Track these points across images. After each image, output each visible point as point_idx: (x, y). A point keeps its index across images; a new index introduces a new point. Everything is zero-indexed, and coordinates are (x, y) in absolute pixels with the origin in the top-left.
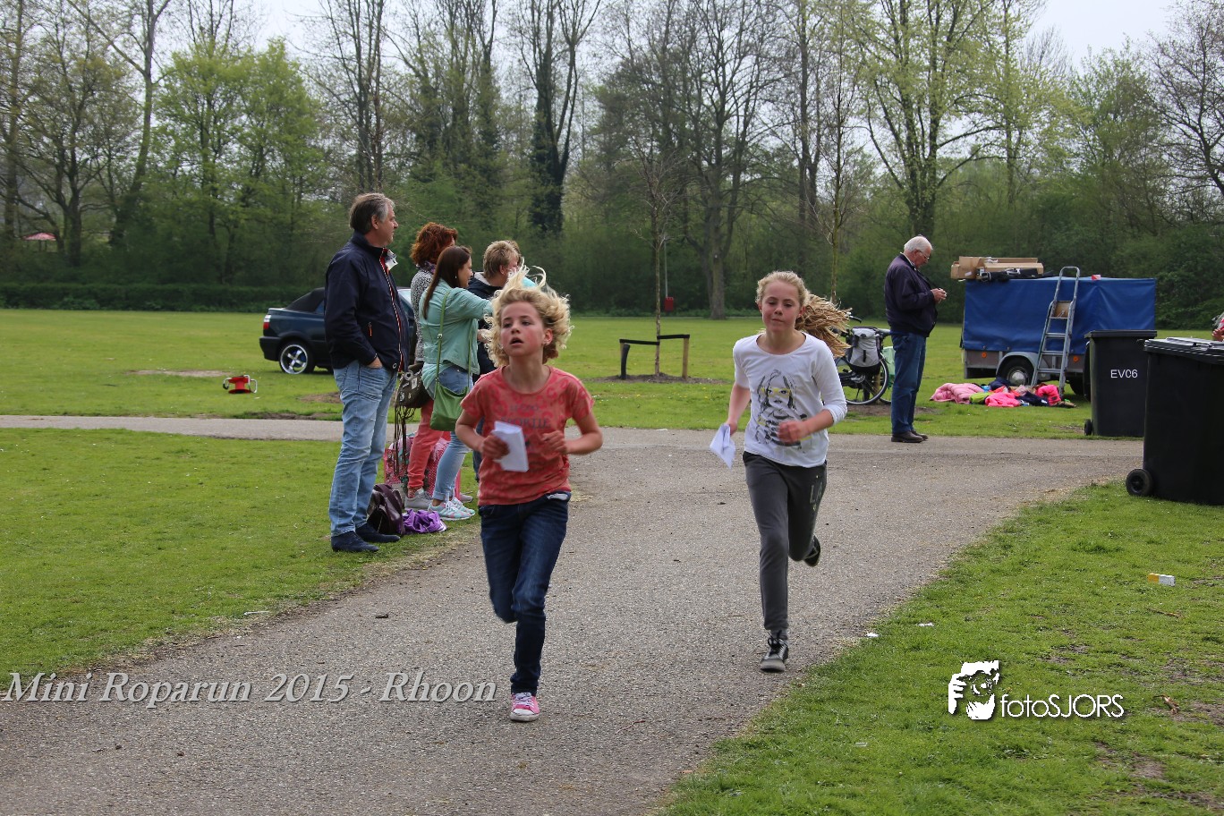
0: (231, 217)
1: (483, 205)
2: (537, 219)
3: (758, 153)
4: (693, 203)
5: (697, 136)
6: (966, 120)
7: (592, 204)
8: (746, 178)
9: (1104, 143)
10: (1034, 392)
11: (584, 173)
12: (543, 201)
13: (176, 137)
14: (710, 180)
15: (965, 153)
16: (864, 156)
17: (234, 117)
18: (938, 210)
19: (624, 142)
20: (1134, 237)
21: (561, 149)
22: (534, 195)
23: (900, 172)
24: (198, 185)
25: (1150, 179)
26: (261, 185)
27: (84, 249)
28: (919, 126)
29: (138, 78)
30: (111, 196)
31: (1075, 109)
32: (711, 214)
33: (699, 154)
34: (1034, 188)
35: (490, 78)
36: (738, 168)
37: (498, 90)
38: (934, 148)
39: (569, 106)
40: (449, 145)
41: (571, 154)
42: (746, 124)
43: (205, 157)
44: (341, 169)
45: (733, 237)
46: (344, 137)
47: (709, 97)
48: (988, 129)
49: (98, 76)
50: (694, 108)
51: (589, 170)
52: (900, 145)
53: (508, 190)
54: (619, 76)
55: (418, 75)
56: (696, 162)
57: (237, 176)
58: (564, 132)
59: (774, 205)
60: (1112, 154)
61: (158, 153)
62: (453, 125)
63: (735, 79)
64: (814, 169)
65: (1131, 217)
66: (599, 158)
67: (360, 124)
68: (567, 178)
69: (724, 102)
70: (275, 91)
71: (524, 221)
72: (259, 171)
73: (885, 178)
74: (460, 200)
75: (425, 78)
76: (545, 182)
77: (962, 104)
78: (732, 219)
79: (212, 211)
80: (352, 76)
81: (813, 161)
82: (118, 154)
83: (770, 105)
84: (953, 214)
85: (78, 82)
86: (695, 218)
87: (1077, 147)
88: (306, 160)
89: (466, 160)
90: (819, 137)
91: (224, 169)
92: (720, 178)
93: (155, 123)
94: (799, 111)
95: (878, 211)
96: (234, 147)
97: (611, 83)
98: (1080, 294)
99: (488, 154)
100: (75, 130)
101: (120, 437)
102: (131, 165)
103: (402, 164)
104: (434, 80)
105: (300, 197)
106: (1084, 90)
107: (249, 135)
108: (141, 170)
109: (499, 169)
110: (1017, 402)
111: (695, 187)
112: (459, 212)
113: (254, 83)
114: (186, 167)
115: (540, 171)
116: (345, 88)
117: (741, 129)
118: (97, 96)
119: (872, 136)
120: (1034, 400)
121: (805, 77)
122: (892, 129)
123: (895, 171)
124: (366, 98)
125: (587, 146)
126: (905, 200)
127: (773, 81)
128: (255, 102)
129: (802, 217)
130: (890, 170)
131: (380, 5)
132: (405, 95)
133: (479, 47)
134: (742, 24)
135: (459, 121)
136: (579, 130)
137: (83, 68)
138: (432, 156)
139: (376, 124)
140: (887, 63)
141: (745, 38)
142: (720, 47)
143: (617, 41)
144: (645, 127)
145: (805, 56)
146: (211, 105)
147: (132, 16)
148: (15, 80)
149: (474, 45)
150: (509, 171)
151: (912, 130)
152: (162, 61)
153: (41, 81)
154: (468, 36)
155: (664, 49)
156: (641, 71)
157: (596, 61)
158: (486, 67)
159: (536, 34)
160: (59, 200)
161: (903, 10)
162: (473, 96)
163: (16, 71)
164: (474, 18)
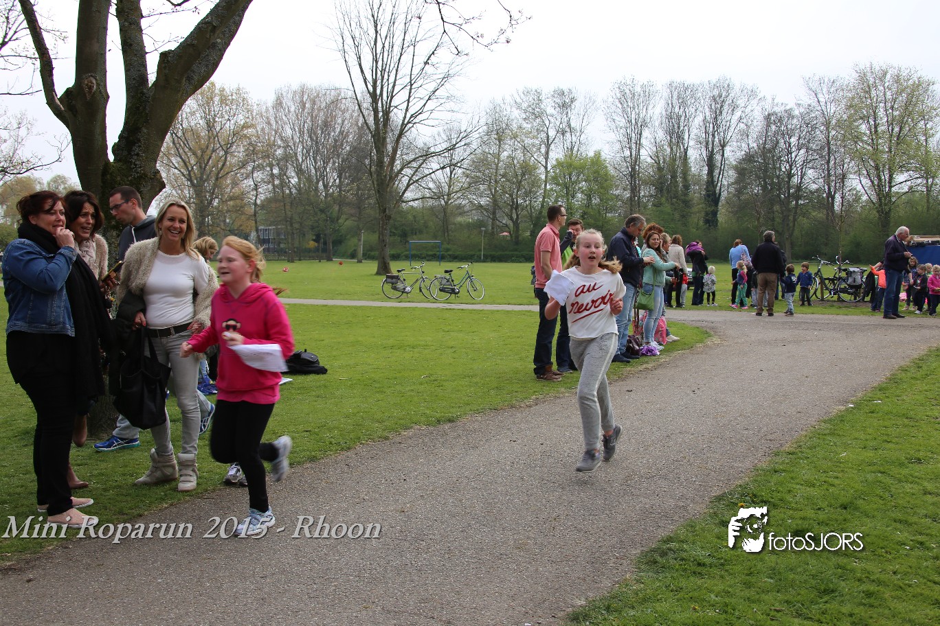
1: (683, 216)
2: (707, 221)
3: (807, 191)
4: (776, 213)
5: (779, 184)
6: (906, 174)
7: (731, 215)
8: (801, 202)
11: (728, 201)
12: (710, 214)
13: (556, 192)
14: (785, 204)
15: (907, 189)
16: (857, 192)
17: (580, 183)
19: (745, 188)
21: (717, 191)
22: (705, 212)
23: (874, 198)
26: (590, 210)
27: (520, 238)
28: (883, 178)
29: (543, 169)
30: (531, 216)
32: (785, 218)
33: (780, 192)
34: (939, 205)
35: (687, 162)
36: (798, 198)
37: (691, 167)
38: (890, 187)
39: (722, 173)
40: (668, 192)
41: (722, 194)
42: (801, 179)
43: (568, 200)
44: (623, 202)
46: (625, 190)
47: (785, 167)
48: (917, 178)
49: (527, 169)
50: (778, 173)
51: (730, 201)
52: (874, 186)
53: (695, 209)
54: (743, 160)
55: (656, 163)
56: (779, 196)
57: (581, 207)
58: (719, 185)
59: (814, 214)
61: (549, 199)
62: (671, 183)
63: (797, 159)
64: (833, 198)
66: (734, 195)
67: (631, 183)
68: (720, 204)
69: (791, 169)
70: (596, 172)
71: (701, 223)
72: (589, 205)
73: (866, 201)
75: (659, 164)
76: (710, 206)
77: (904, 168)
78: (795, 220)
80: (628, 164)
81: (833, 194)
82: (534, 200)
83: (813, 170)
85: (519, 173)
86: (778, 220)
88: (609, 200)
89: (676, 197)
90: (836, 183)
91: (575, 205)
92: (789, 202)
93: (548, 187)
94: (826, 173)
95: (864, 216)
96: (579, 195)
97: (740, 163)
99: (686, 195)
100: (518, 191)
101: (529, 314)
102: (539, 204)
103: (648, 200)
104: (663, 164)
107: (586, 190)
108: (542, 206)
109: (690, 200)
111: (778, 207)
113: (588, 169)
115: (708, 201)
116: (625, 170)
117: (799, 181)
118: (526, 177)
119: (861, 183)
121: (829, 159)
122: (870, 179)
123: (871, 197)
124: (633, 174)
125: (730, 190)
126: (876, 210)
127: (813, 160)
128: (587, 177)
129: (827, 219)
130: (870, 198)
131: (641, 134)
132: (650, 170)
133: (682, 150)
134: (800, 135)
135: (673, 181)
136: (726, 183)
137: (522, 167)
138: (662, 196)
139: (639, 184)
140: (867, 150)
141: (801, 141)
142: (790, 146)
143: (743, 145)
144: (755, 181)
145: (829, 149)
146: (570, 179)
147: (541, 145)
148: (496, 173)
149: (680, 149)
150: (695, 201)
151: (880, 179)
152: (552, 162)
153: (506, 173)
154: (677, 146)
155: (764, 148)
156: (754, 158)
157: (733, 154)
158: (685, 158)
159: (707, 143)
160: (511, 219)
161: (876, 127)
162: (679, 170)
163: (497, 169)
164: (680, 137)
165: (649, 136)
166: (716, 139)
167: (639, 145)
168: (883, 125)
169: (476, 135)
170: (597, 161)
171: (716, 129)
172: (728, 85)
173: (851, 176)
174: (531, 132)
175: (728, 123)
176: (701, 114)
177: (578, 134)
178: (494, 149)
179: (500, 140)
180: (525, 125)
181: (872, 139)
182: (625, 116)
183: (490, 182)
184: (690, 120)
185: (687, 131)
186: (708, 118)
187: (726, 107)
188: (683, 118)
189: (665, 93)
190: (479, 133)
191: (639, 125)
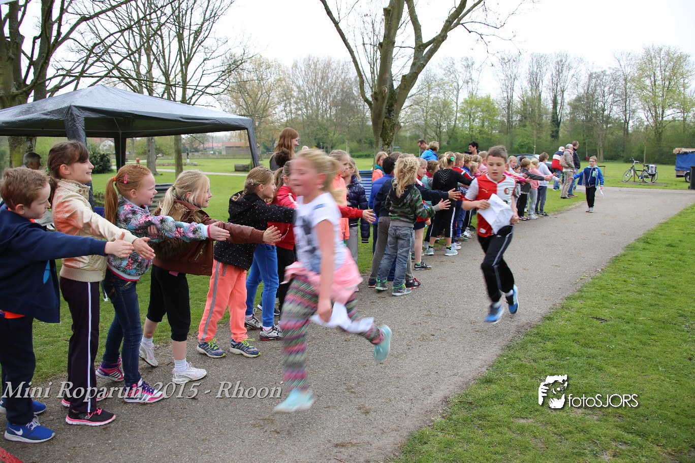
0: (476, 137)
2: (552, 136)
3: (613, 119)
7: (567, 132)
8: (609, 125)
11: (565, 125)
12: (554, 132)
13: (463, 118)
14: (600, 126)
15: (671, 119)
16: (642, 119)
17: (477, 113)
18: (663, 135)
19: (576, 116)
21: (559, 118)
22: (552, 130)
23: (653, 125)
24: (469, 130)
28: (658, 112)
29: (455, 104)
30: (448, 132)
33: (597, 119)
34: (690, 128)
35: (541, 101)
36: (607, 123)
37: (543, 104)
38: (662, 118)
39: (562, 107)
40: (530, 118)
41: (562, 120)
42: (610, 112)
43: (470, 123)
44: (502, 125)
46: (503, 116)
47: (600, 104)
48: (678, 112)
49: (446, 104)
50: (596, 108)
52: (653, 117)
53: (545, 129)
54: (576, 100)
55: (522, 101)
57: (478, 127)
58: (560, 114)
59: (616, 133)
61: (459, 122)
62: (531, 113)
63: (608, 100)
66: (570, 121)
67: (507, 113)
68: (561, 126)
69: (605, 106)
70: (488, 106)
71: (549, 138)
72: (483, 126)
73: (648, 125)
76: (555, 127)
77: (671, 106)
79: (472, 136)
80: (506, 102)
81: (628, 121)
82: (450, 123)
83: (617, 107)
85: (442, 106)
88: (494, 123)
89: (534, 122)
90: (630, 115)
91: (474, 126)
92: (603, 126)
93: (458, 115)
94: (624, 108)
95: (645, 134)
97: (573, 102)
99: (540, 120)
100: (441, 117)
102: (452, 125)
104: (526, 102)
105: (492, 132)
107: (481, 117)
108: (455, 126)
113: (482, 104)
114: (466, 125)
115: (553, 124)
116: (504, 104)
118: (446, 109)
119: (645, 114)
121: (626, 101)
122: (651, 113)
123: (651, 123)
124: (509, 108)
125: (566, 118)
126: (654, 131)
127: (618, 101)
128: (482, 109)
129: (624, 136)
131: (513, 84)
132: (519, 106)
134: (610, 86)
136: (564, 114)
137: (443, 103)
138: (526, 121)
139: (512, 113)
140: (650, 96)
141: (611, 90)
142: (604, 92)
143: (575, 91)
144: (582, 113)
145: (626, 94)
146: (471, 110)
147: (454, 90)
148: (427, 107)
149: (537, 93)
150: (545, 124)
152: (461, 100)
153: (433, 106)
154: (535, 91)
155: (588, 92)
156: (581, 99)
157: (570, 96)
158: (540, 98)
159: (553, 89)
161: (655, 82)
162: (536, 105)
164: (537, 86)
166: (559, 87)
167: (513, 91)
168: (659, 81)
170: (488, 99)
171: (558, 81)
172: (566, 55)
173: (639, 110)
174: (448, 83)
175: (566, 78)
176: (550, 72)
177: (476, 83)
179: (429, 87)
180: (445, 78)
181: (653, 89)
182: (504, 73)
183: (423, 113)
184: (544, 75)
185: (541, 82)
186: (554, 74)
187: (565, 68)
188: (539, 74)
189: (529, 60)
191: (513, 78)
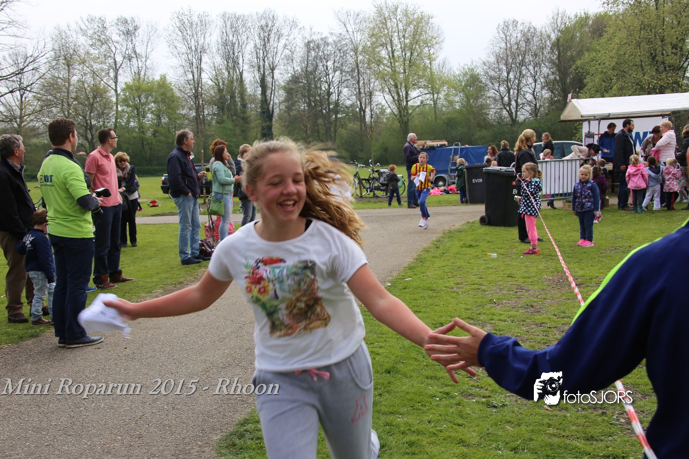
0: (149, 141)
1: (243, 131)
2: (264, 135)
3: (344, 106)
4: (321, 126)
5: (321, 101)
6: (418, 91)
7: (284, 128)
8: (339, 116)
9: (467, 97)
10: (447, 189)
11: (280, 117)
12: (265, 129)
13: (127, 113)
14: (326, 117)
15: (419, 103)
16: (382, 106)
17: (149, 104)
18: (410, 124)
19: (293, 105)
20: (479, 131)
21: (271, 109)
22: (262, 126)
23: (396, 112)
24: (137, 130)
25: (484, 110)
26: (160, 129)
28: (401, 94)
29: (113, 92)
31: (456, 86)
32: (328, 130)
33: (322, 108)
34: (443, 115)
35: (243, 84)
36: (337, 113)
37: (246, 88)
38: (407, 102)
39: (273, 93)
40: (229, 110)
41: (275, 110)
42: (338, 97)
43: (139, 120)
44: (190, 121)
45: (336, 138)
46: (190, 109)
47: (324, 87)
48: (426, 94)
49: (98, 92)
50: (319, 91)
51: (282, 116)
52: (395, 101)
53: (253, 125)
54: (291, 81)
55: (216, 85)
56: (321, 111)
57: (151, 126)
58: (272, 103)
59: (350, 125)
60: (470, 101)
61: (122, 119)
62: (230, 102)
63: (333, 80)
64: (364, 112)
65: (478, 124)
66: (285, 111)
67: (196, 103)
68: (274, 119)
69: (330, 88)
70: (163, 94)
71: (259, 136)
72: (159, 124)
73: (390, 114)
74: (234, 130)
75: (219, 86)
76: (266, 121)
77: (416, 86)
78: (335, 131)
79: (142, 140)
80: (192, 86)
81: (364, 108)
82: (107, 121)
83: (347, 89)
84: (415, 125)
85: (91, 96)
86: (322, 132)
87: (458, 100)
88: (176, 119)
89: (236, 115)
90: (366, 100)
91: (146, 124)
92: (330, 116)
93: (120, 109)
94: (358, 91)
95: (389, 126)
96: (149, 115)
97: (288, 84)
98: (461, 152)
99: (244, 112)
100: (91, 113)
102: (112, 125)
103: (212, 118)
104: (222, 86)
105: (175, 132)
106: (458, 79)
107: (155, 111)
108: (116, 126)
109: (248, 117)
110: (441, 193)
111: (321, 120)
112: (234, 134)
113: (155, 91)
114: (132, 124)
115: (264, 118)
116: (190, 92)
117: (337, 98)
118: (98, 100)
119: (384, 98)
120: (447, 192)
121: (359, 78)
122: (391, 95)
123: (394, 111)
124: (197, 96)
125: (281, 107)
126: (398, 121)
127: (347, 80)
128: (156, 99)
129: (361, 129)
130: (392, 110)
131: (201, 60)
132: (212, 92)
133: (238, 73)
134: (334, 60)
135: (232, 101)
136: (277, 101)
137: (92, 90)
138: (223, 114)
139: (202, 104)
140: (388, 72)
141: (336, 65)
142: (327, 69)
143: (289, 68)
144: (301, 99)
145: (358, 70)
146: (140, 101)
147: (109, 70)
148: (68, 96)
149: (236, 72)
150: (252, 118)
151: (399, 95)
152: (121, 86)
153: (77, 96)
154: (234, 70)
155: (306, 70)
156: (298, 79)
157: (282, 76)
158: (241, 81)
159: (259, 67)
160: (87, 139)
161: (393, 53)
162: (237, 91)
163: (68, 93)
164: (235, 63)
165: (209, 61)
166: (266, 64)
167: (200, 70)
168: (398, 51)
169: (43, 60)
170: (163, 84)
171: (265, 54)
172: (273, 17)
173: (377, 93)
174: (99, 58)
175: (275, 50)
176: (252, 42)
177: (144, 60)
178: (63, 74)
179: (68, 66)
180: (92, 51)
181: (391, 63)
182: (186, 43)
183: (63, 105)
184: (244, 46)
185: (241, 56)
186: (258, 45)
187: (272, 36)
188: (237, 45)
189: (221, 23)
190: (47, 58)
191: (199, 51)
